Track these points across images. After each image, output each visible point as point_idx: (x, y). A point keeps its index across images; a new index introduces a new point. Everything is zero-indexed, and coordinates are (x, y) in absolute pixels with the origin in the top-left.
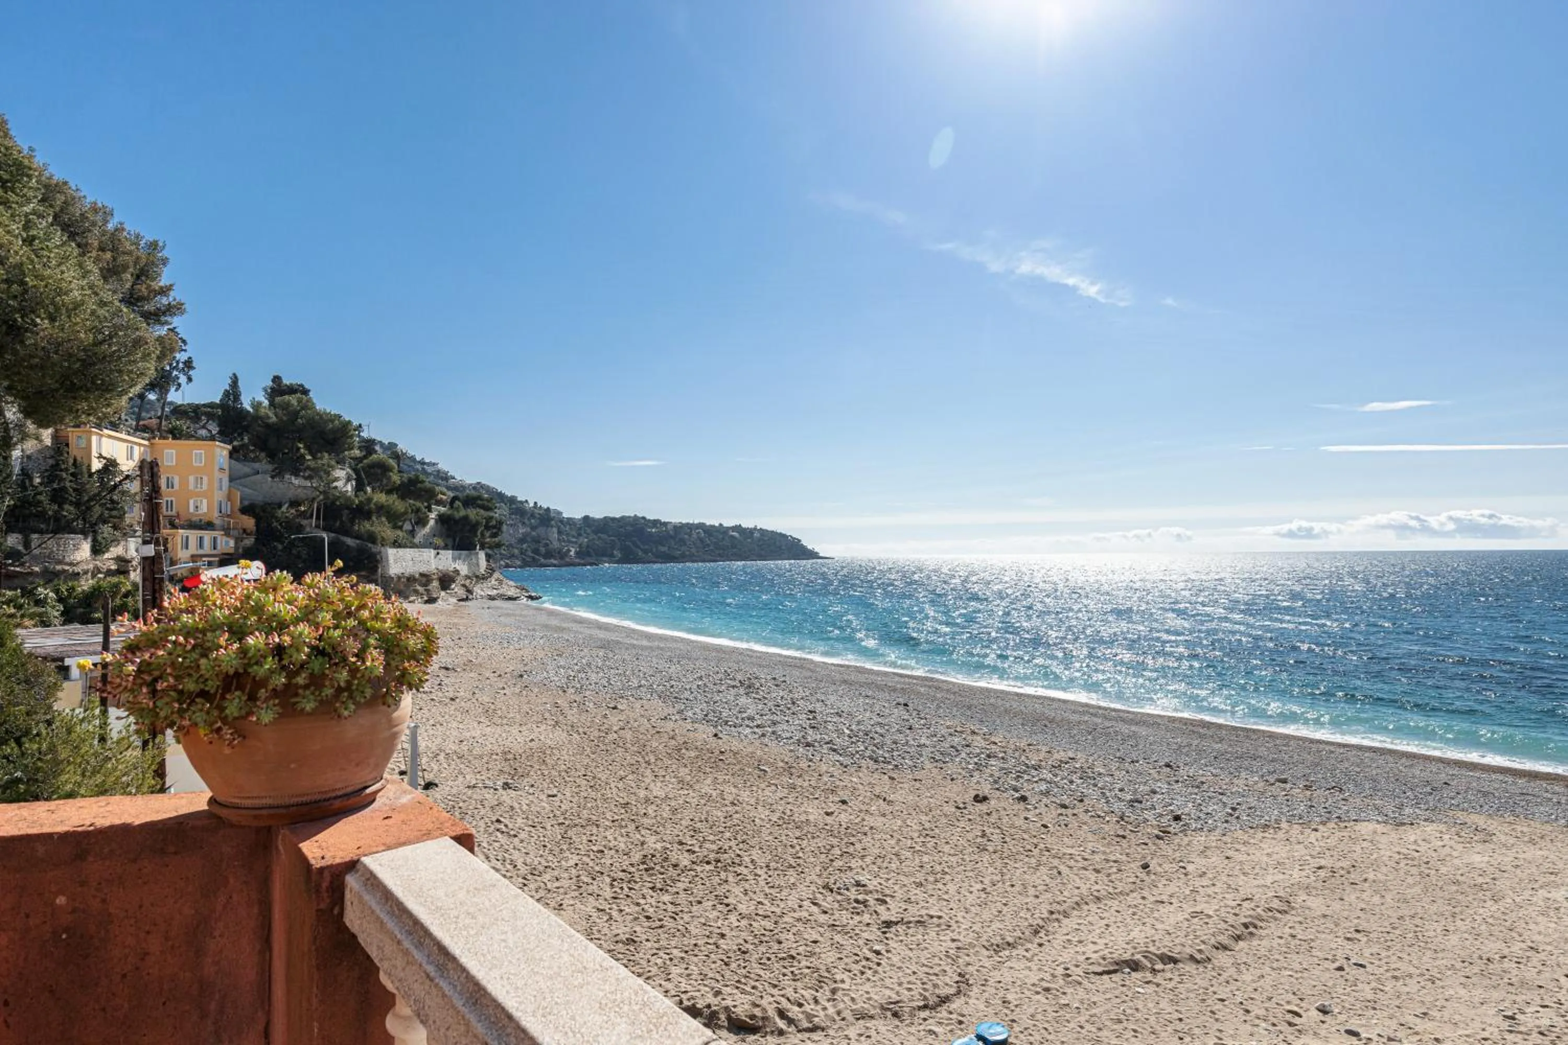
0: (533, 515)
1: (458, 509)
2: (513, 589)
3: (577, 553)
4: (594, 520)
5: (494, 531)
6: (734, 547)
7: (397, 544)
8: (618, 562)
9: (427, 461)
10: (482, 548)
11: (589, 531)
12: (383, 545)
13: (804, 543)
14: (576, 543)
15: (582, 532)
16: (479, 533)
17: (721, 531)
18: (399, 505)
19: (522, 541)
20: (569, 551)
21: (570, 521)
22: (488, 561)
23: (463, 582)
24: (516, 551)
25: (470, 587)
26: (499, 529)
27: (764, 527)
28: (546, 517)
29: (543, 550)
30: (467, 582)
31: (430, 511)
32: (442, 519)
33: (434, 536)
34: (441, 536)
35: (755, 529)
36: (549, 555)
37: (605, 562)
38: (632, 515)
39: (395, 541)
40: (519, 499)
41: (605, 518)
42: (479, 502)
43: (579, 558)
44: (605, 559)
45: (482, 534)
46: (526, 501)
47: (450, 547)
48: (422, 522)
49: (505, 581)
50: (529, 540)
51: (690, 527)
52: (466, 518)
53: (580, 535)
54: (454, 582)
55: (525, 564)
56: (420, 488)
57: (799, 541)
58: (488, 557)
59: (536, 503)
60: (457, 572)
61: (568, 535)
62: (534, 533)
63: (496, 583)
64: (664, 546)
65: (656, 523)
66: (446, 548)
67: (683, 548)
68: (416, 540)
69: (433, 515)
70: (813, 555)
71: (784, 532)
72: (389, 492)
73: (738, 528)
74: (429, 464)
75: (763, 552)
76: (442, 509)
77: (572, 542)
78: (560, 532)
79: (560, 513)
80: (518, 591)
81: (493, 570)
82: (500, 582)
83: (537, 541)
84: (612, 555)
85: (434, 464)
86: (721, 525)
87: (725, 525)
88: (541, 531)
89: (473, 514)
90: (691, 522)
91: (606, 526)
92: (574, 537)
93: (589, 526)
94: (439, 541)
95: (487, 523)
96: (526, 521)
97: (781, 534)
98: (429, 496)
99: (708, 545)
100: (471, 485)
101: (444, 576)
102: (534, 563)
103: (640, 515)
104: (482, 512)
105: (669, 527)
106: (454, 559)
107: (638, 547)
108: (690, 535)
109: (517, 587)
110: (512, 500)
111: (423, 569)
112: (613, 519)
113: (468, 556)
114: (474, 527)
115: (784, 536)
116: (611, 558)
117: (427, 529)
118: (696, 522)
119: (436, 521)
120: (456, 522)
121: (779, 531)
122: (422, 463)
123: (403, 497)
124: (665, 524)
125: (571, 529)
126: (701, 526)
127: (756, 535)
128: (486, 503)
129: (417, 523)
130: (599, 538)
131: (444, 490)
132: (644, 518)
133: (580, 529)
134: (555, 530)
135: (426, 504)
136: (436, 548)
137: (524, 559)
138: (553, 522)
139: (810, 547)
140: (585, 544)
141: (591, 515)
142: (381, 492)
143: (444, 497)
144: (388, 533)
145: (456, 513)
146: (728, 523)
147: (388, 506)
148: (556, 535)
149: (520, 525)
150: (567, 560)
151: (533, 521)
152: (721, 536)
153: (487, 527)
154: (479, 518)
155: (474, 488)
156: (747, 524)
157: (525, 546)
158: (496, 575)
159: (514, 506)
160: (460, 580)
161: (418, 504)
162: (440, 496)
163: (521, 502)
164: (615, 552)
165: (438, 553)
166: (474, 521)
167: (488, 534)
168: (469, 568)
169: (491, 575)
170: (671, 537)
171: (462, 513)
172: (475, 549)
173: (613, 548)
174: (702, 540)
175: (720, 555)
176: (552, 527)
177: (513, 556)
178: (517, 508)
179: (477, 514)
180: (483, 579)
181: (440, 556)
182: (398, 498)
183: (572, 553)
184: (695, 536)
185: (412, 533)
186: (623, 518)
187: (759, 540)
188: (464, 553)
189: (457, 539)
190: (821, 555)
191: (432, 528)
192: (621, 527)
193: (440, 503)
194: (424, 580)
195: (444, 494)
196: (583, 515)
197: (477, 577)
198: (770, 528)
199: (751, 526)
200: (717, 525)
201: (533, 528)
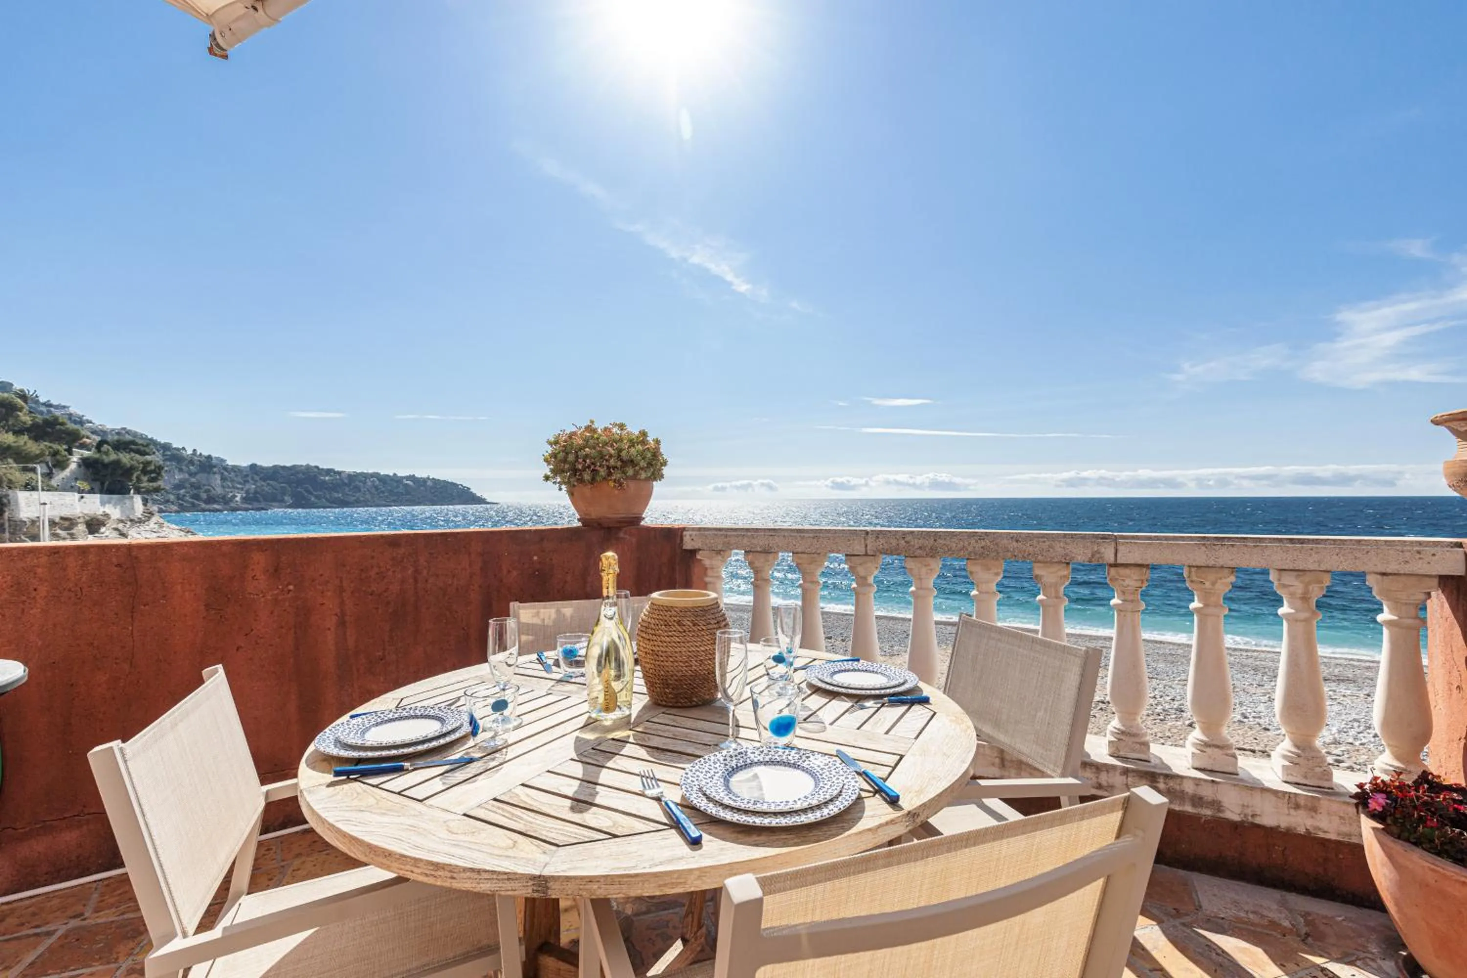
0: (191, 462)
1: (107, 453)
2: (176, 532)
3: (243, 499)
4: (262, 468)
5: (153, 475)
6: (408, 493)
7: (29, 487)
8: (290, 506)
9: (54, 402)
10: (138, 491)
11: (257, 478)
12: (10, 488)
13: (473, 490)
14: (242, 489)
15: (249, 479)
16: (134, 478)
17: (396, 480)
18: (33, 447)
19: (178, 486)
20: (235, 496)
21: (236, 469)
22: (145, 505)
23: (115, 526)
24: (172, 497)
25: (125, 531)
26: (159, 474)
27: (437, 477)
28: (207, 465)
29: (204, 496)
30: (120, 526)
31: (71, 453)
32: (85, 463)
33: (76, 479)
34: (85, 480)
35: (428, 478)
36: (211, 500)
37: (275, 507)
38: (304, 464)
39: (27, 484)
40: (174, 446)
41: (275, 466)
42: (133, 447)
43: (246, 503)
44: (274, 504)
45: (138, 478)
46: (184, 448)
47: (96, 490)
48: (61, 465)
49: (166, 524)
50: (187, 485)
51: (365, 476)
52: (117, 463)
53: (246, 482)
54: (104, 525)
55: (183, 509)
56: (60, 430)
57: (469, 489)
58: (145, 502)
59: (195, 450)
60: (107, 515)
61: (232, 481)
62: (193, 480)
63: (156, 526)
64: (338, 492)
65: (329, 472)
66: (92, 491)
67: (358, 494)
68: (54, 482)
69: (75, 458)
70: (481, 501)
71: (455, 482)
72: (18, 433)
73: (412, 478)
74: (57, 407)
75: (435, 499)
76: (86, 453)
77: (238, 488)
78: (223, 479)
79: (223, 461)
80: (182, 533)
81: (152, 514)
82: (161, 526)
83: (196, 487)
84: (282, 501)
85: (64, 407)
86: (395, 474)
87: (399, 474)
88: (202, 477)
89: (125, 458)
90: (365, 471)
91: (275, 474)
92: (240, 483)
93: (256, 474)
94: (85, 486)
95: (144, 468)
96: (184, 467)
97: (452, 484)
98: (72, 439)
99: (383, 492)
100: (113, 430)
101: (92, 519)
102: (193, 508)
103: (313, 464)
104: (138, 456)
105: (343, 475)
106: (103, 503)
107: (311, 493)
108: (365, 483)
109: (181, 530)
110: (166, 447)
111: (66, 513)
112: (284, 468)
113: (120, 500)
114: (128, 472)
115: (454, 485)
116: (281, 503)
117: (67, 472)
118: (371, 471)
119: (79, 466)
120: (105, 466)
121: (450, 481)
122: (48, 405)
123: (36, 439)
124: (339, 473)
125: (236, 476)
126: (376, 475)
127: (429, 483)
128: (142, 448)
129: (54, 466)
130: (268, 484)
131: (89, 434)
132: (317, 467)
133: (247, 476)
134: (218, 477)
135: (65, 447)
136: (80, 491)
137: (181, 505)
138: (215, 470)
139: (478, 495)
140: (252, 491)
141: (259, 464)
142: (7, 432)
143: (88, 441)
144: (20, 477)
145: (104, 457)
146: (402, 472)
147: (18, 447)
148: (219, 482)
149: (176, 471)
150: (233, 505)
151: (191, 467)
152: (395, 484)
153: (144, 472)
154: (134, 463)
155: (118, 434)
156: (420, 474)
157: (182, 492)
158: (156, 518)
159: (169, 453)
160: (111, 524)
161: (56, 446)
162: (85, 440)
163: (178, 449)
164: (286, 498)
165: (82, 497)
166: (129, 465)
167: (145, 478)
168: (122, 512)
169: (149, 518)
170: (346, 484)
171: (113, 456)
172: (129, 493)
173: (284, 494)
174: (376, 488)
175: (394, 501)
176: (215, 473)
177: (167, 501)
178: (174, 456)
179: (132, 459)
180: (140, 522)
181: (83, 500)
182: (30, 438)
183: (238, 499)
184: (369, 483)
185: (49, 475)
186: (294, 467)
187: (431, 488)
188: (115, 497)
189: (107, 483)
190: (488, 500)
191: (72, 472)
192: (292, 475)
193: (83, 446)
194: (67, 523)
195: (88, 437)
196: (250, 463)
197: (131, 520)
198: (442, 478)
199: (425, 476)
200: (391, 474)
201: (191, 474)
